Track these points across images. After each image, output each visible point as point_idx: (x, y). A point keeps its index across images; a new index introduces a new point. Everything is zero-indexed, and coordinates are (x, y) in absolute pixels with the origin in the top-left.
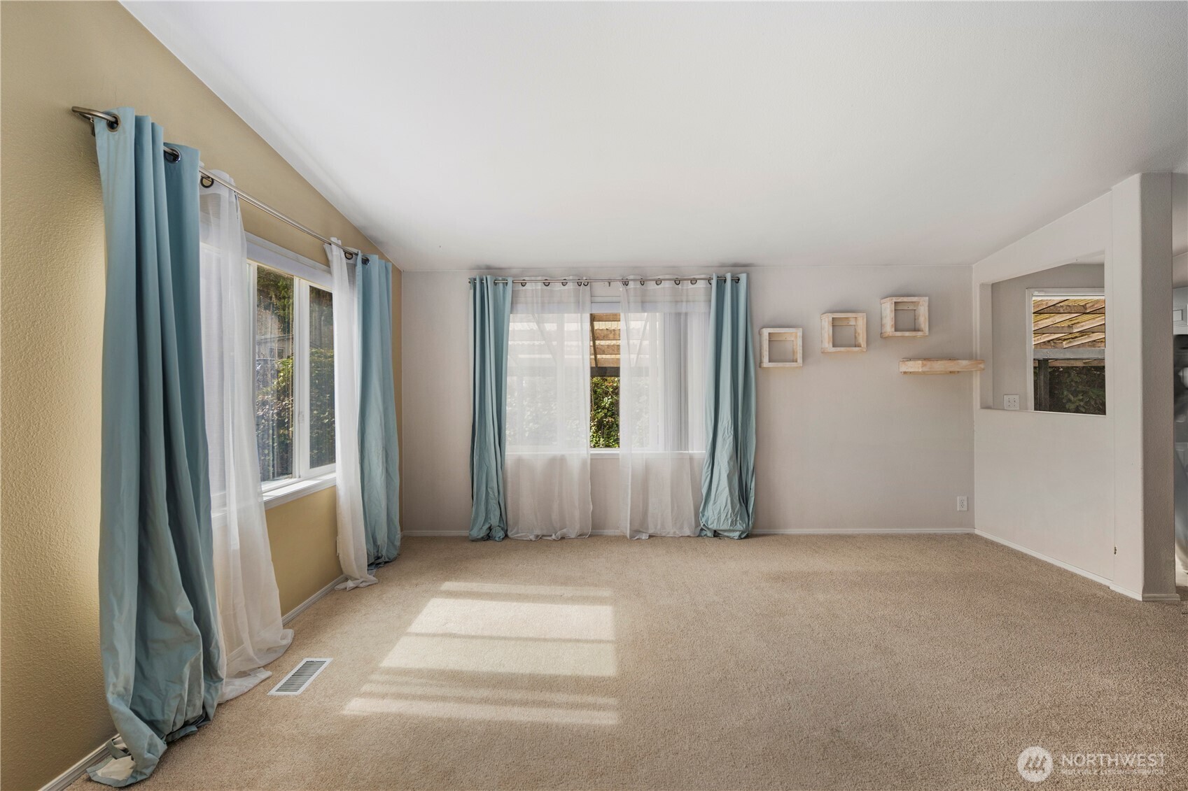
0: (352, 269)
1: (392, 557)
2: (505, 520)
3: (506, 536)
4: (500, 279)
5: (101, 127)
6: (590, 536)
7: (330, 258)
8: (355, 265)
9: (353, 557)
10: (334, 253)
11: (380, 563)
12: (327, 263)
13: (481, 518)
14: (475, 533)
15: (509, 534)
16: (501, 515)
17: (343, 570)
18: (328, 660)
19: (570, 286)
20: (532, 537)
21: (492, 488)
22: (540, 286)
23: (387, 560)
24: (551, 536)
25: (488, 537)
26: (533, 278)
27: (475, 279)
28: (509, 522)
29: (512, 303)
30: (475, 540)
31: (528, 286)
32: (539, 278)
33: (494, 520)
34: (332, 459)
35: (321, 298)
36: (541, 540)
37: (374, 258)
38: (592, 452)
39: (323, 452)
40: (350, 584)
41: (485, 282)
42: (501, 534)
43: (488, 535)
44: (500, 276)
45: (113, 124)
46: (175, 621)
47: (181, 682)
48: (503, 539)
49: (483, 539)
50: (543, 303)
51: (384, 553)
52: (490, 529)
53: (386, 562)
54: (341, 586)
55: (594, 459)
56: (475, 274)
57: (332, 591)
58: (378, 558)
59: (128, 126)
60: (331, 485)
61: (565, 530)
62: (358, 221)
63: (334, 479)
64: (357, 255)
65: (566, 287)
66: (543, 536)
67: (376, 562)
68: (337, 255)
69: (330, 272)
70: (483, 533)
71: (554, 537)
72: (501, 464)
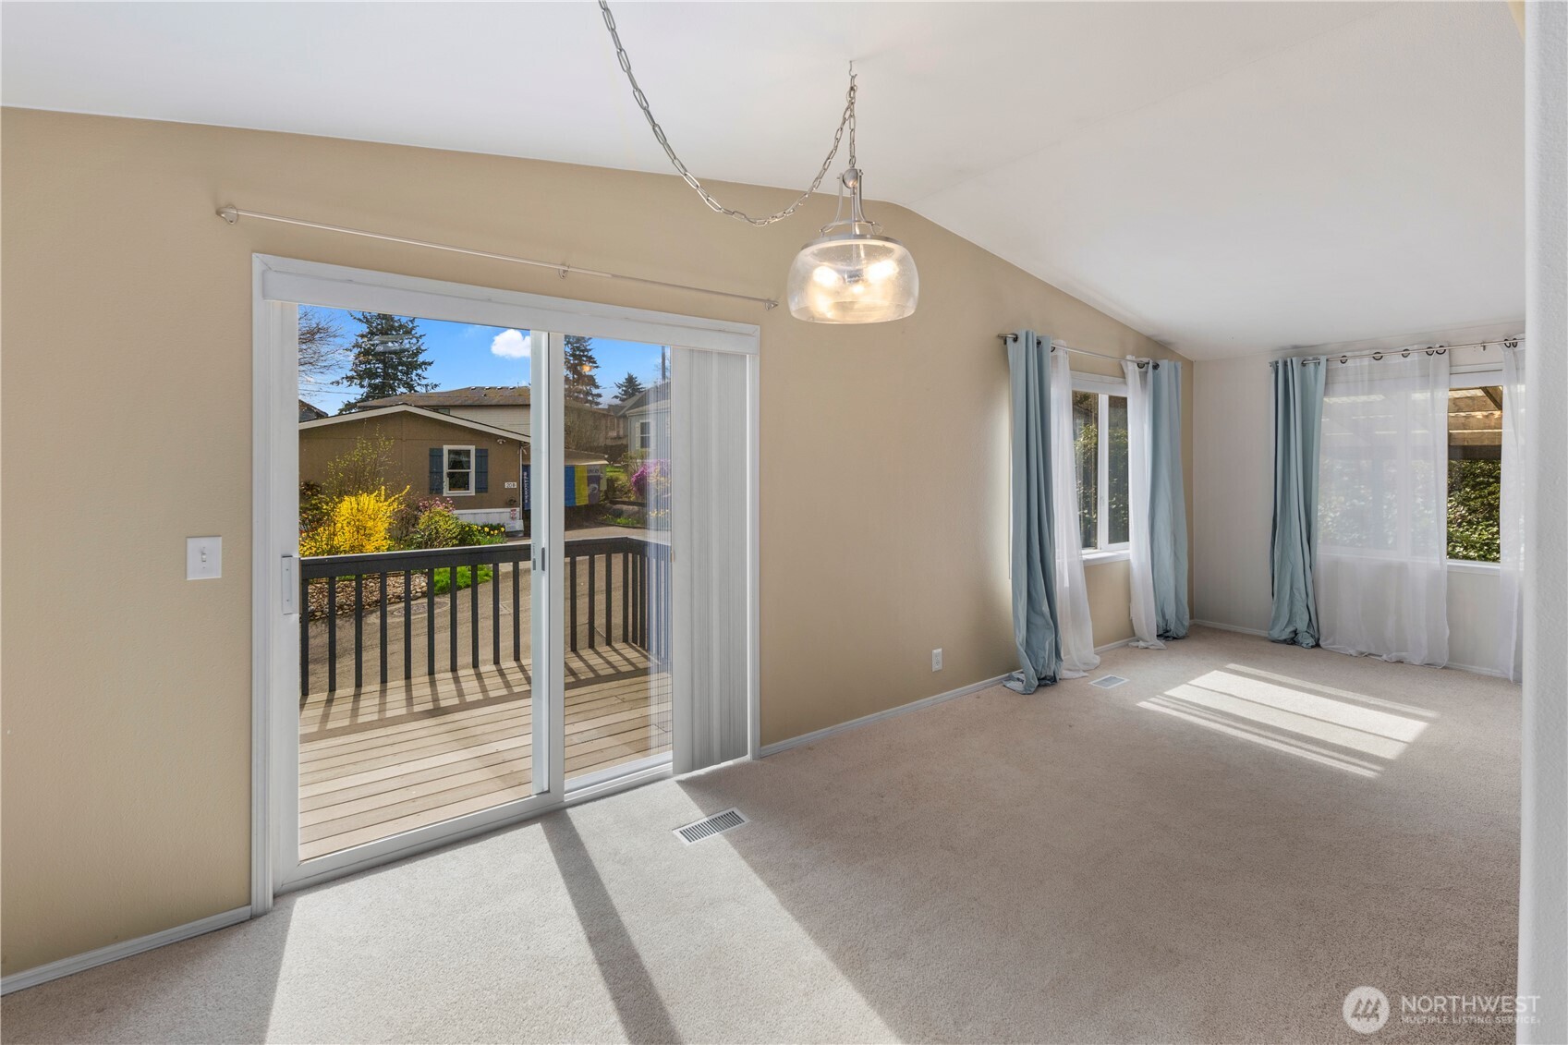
0: (1144, 376)
1: (1181, 635)
2: (1315, 628)
3: (1317, 645)
4: (1311, 358)
5: (1010, 341)
6: (1445, 668)
7: (1125, 371)
8: (1146, 372)
9: (1144, 622)
10: (1130, 368)
11: (1168, 637)
12: (1123, 375)
13: (1284, 620)
14: (1276, 634)
15: (1321, 642)
16: (1310, 620)
17: (1136, 632)
18: (1126, 680)
19: (1414, 357)
20: (1352, 652)
21: (1298, 589)
22: (1366, 362)
23: (1175, 636)
24: (1381, 656)
25: (1293, 641)
26: (1357, 353)
27: (1277, 362)
28: (1322, 630)
29: (1326, 384)
30: (1274, 641)
31: (1350, 363)
32: (1367, 352)
33: (1301, 624)
34: (1126, 539)
35: (1118, 404)
36: (1366, 657)
37: (1164, 364)
38: (1449, 563)
39: (1120, 532)
40: (1141, 644)
41: (1289, 364)
42: (1311, 642)
43: (1292, 639)
44: (1310, 355)
45: (1016, 340)
46: (1042, 615)
47: (1045, 650)
48: (1312, 647)
49: (1285, 642)
50: (1371, 380)
51: (1172, 627)
52: (1295, 632)
53: (1174, 638)
54: (1135, 644)
55: (1451, 572)
56: (1279, 357)
57: (1127, 645)
58: (1167, 631)
59: (1022, 339)
60: (1126, 558)
61: (1404, 654)
62: (1149, 331)
63: (1128, 554)
64: (1148, 363)
65: (1408, 359)
66: (1370, 654)
67: (1165, 635)
68: (1132, 370)
69: (1125, 383)
70: (1286, 635)
71: (1385, 657)
72: (1310, 566)
